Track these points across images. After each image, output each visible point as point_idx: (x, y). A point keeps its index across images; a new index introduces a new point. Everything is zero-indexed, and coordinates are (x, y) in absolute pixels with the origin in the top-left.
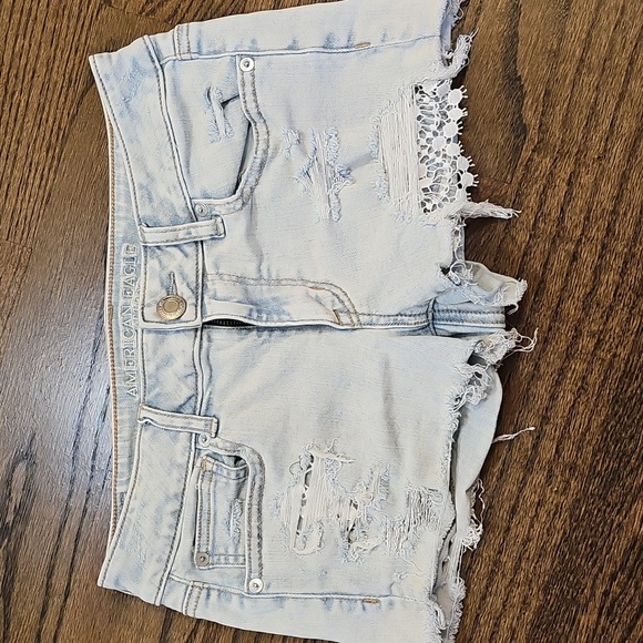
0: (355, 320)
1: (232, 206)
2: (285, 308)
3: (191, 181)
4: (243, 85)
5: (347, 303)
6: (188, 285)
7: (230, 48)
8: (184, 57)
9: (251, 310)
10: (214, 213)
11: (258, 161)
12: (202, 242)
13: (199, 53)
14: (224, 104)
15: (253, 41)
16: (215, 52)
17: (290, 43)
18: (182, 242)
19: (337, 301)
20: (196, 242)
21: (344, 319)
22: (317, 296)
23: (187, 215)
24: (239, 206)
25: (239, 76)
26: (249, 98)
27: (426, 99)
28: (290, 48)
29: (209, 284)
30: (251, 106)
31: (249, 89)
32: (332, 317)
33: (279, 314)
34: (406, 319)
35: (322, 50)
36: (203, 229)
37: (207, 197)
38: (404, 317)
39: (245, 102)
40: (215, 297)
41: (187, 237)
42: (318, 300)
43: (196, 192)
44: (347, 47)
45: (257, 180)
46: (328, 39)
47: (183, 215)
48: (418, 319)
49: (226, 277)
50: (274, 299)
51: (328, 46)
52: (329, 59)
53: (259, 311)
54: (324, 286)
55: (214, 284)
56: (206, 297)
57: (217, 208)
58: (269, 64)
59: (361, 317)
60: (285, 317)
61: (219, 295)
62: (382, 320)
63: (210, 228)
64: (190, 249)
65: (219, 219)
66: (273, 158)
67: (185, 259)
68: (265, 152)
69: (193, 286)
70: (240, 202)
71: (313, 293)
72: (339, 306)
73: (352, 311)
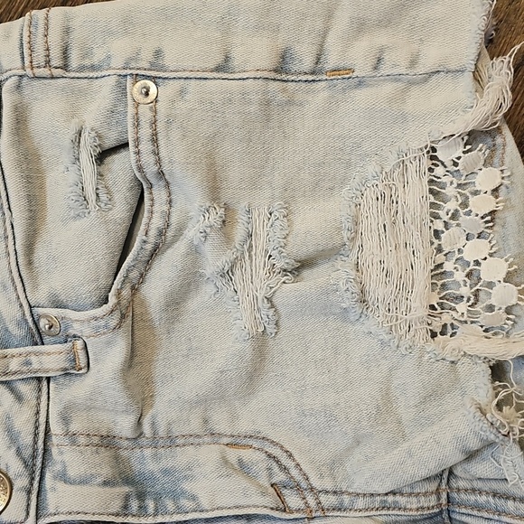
0: (312, 502)
1: (102, 323)
2: (187, 486)
3: (34, 278)
4: (137, 125)
5: (294, 472)
6: (19, 452)
7: (117, 62)
8: (39, 72)
9: (127, 498)
10: (71, 332)
11: (149, 247)
12: (48, 379)
13: (65, 67)
14: (103, 156)
15: (158, 53)
16: (93, 68)
17: (219, 59)
18: (13, 378)
19: (276, 469)
20: (39, 379)
21: (293, 500)
22: (240, 462)
23: (23, 332)
24: (114, 322)
25: (131, 110)
26: (146, 147)
27: (439, 171)
28: (218, 69)
29: (54, 451)
30: (148, 160)
31: (145, 132)
32: (271, 500)
33: (175, 498)
34: (402, 500)
35: (273, 75)
36: (50, 358)
37: (58, 305)
38: (398, 498)
39: (138, 153)
40: (63, 477)
41: (25, 369)
42: (243, 467)
43: (40, 295)
44: (313, 73)
45: (142, 276)
46: (283, 57)
47: (17, 332)
48: (424, 502)
49: (82, 440)
50: (166, 472)
51: (281, 67)
52: (284, 90)
53: (141, 496)
54: (251, 442)
55: (61, 453)
56: (48, 476)
57: (76, 326)
58: (182, 92)
59: (323, 498)
60: (186, 503)
61: (73, 472)
62: (360, 503)
63: (63, 356)
64: (26, 389)
65: (79, 344)
66: (173, 242)
67: (17, 405)
68: (161, 233)
69: (27, 453)
70: (117, 315)
71: (233, 455)
72: (280, 477)
73: (304, 484)
